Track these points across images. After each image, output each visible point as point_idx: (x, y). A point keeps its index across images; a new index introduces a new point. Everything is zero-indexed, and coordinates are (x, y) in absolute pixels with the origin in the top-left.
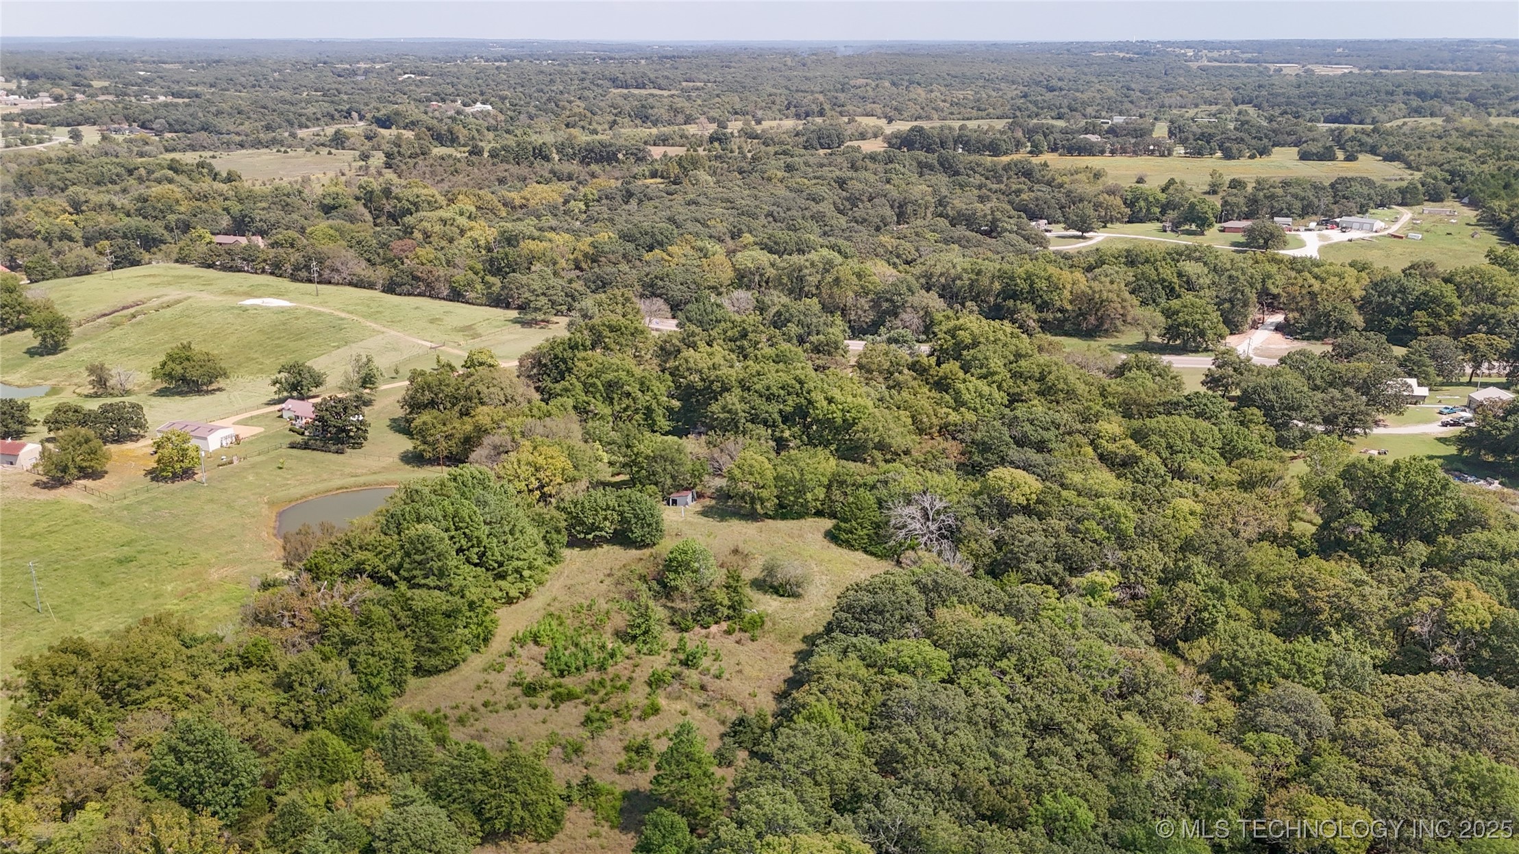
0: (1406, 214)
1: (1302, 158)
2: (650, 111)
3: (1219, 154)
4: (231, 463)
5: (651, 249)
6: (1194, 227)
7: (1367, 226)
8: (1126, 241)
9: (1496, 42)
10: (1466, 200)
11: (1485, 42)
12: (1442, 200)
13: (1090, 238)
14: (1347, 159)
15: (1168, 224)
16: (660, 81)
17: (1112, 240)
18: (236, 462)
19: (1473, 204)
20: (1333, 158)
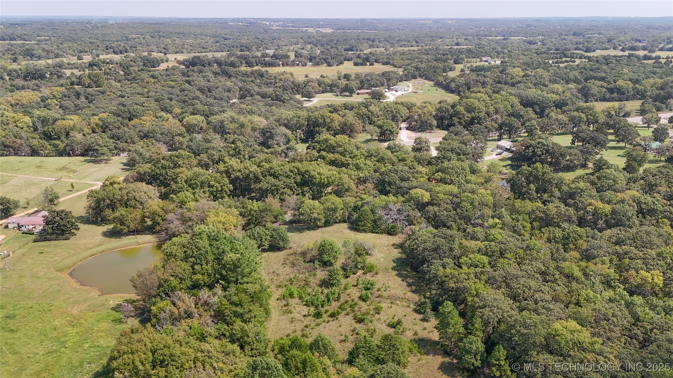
0: (410, 84)
1: (355, 65)
2: (33, 52)
3: (326, 64)
4: (9, 255)
5: (130, 119)
6: (347, 94)
7: (403, 89)
8: (328, 101)
9: (373, 19)
10: (424, 77)
11: (370, 19)
12: (416, 78)
13: (312, 101)
14: (371, 65)
15: (338, 93)
16: (24, 36)
17: (321, 101)
18: (11, 255)
19: (427, 78)
20: (366, 65)
